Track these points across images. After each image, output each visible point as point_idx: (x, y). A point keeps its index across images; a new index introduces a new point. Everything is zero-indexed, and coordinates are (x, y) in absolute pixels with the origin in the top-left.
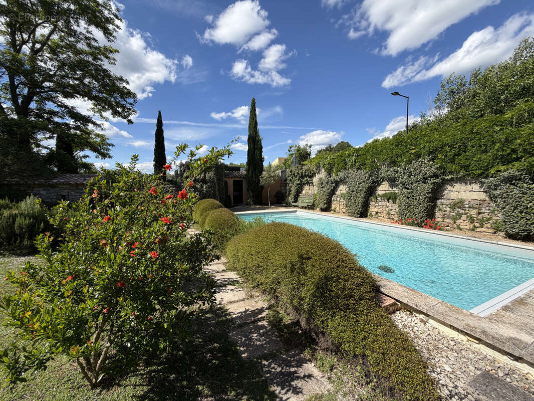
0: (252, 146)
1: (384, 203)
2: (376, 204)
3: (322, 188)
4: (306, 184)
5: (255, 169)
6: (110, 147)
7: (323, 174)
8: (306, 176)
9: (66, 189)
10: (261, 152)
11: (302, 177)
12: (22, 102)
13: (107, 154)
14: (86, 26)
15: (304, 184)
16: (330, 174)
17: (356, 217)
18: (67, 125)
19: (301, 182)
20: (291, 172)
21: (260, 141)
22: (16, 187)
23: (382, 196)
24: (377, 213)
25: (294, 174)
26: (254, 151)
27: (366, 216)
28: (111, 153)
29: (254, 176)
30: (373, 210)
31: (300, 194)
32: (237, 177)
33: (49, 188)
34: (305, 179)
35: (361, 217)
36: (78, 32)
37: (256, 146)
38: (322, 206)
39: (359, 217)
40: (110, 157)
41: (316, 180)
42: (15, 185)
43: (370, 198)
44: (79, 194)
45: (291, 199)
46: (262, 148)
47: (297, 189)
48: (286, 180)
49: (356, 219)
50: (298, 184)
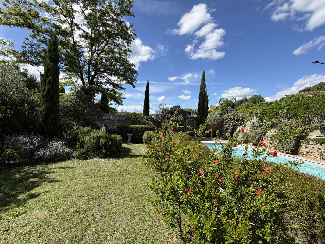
0: (202, 99)
1: (317, 146)
2: (307, 146)
3: (255, 129)
4: (239, 125)
5: (203, 114)
6: (123, 100)
7: (255, 120)
8: (240, 120)
9: (108, 122)
10: (208, 103)
11: (237, 120)
12: (91, 79)
13: (121, 103)
14: (122, 40)
15: (238, 125)
16: (261, 120)
17: (287, 153)
18: (107, 89)
19: (236, 124)
20: (228, 117)
21: (207, 96)
22: (88, 120)
23: (314, 140)
24: (308, 153)
25: (231, 119)
26: (203, 103)
27: (297, 154)
28: (123, 103)
29: (202, 118)
30: (304, 150)
31: (235, 132)
32: (191, 118)
33: (101, 121)
34: (240, 122)
35: (292, 154)
36: (118, 44)
37: (204, 100)
38: (254, 142)
39: (290, 154)
40: (122, 105)
41: (248, 124)
42: (88, 119)
43: (301, 141)
44: (113, 125)
45: (227, 134)
46: (208, 101)
47: (232, 128)
48: (223, 121)
49: (287, 155)
50: (233, 125)
